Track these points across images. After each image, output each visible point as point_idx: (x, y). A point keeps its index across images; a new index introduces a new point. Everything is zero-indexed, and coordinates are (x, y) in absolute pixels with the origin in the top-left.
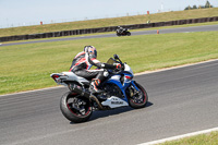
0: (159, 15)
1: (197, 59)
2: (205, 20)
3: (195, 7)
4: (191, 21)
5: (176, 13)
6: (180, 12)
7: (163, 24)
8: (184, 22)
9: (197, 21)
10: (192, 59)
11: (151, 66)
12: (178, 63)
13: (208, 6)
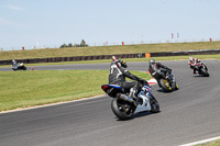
0: (34, 51)
1: (70, 97)
2: (80, 59)
3: (70, 45)
4: (66, 59)
5: (52, 50)
6: (55, 50)
7: (38, 61)
8: (59, 60)
9: (72, 59)
10: (66, 98)
11: (24, 102)
12: (51, 100)
13: (83, 45)
